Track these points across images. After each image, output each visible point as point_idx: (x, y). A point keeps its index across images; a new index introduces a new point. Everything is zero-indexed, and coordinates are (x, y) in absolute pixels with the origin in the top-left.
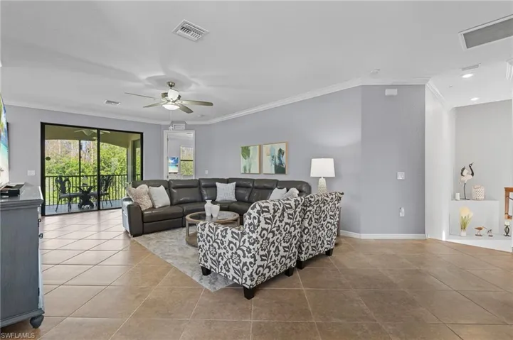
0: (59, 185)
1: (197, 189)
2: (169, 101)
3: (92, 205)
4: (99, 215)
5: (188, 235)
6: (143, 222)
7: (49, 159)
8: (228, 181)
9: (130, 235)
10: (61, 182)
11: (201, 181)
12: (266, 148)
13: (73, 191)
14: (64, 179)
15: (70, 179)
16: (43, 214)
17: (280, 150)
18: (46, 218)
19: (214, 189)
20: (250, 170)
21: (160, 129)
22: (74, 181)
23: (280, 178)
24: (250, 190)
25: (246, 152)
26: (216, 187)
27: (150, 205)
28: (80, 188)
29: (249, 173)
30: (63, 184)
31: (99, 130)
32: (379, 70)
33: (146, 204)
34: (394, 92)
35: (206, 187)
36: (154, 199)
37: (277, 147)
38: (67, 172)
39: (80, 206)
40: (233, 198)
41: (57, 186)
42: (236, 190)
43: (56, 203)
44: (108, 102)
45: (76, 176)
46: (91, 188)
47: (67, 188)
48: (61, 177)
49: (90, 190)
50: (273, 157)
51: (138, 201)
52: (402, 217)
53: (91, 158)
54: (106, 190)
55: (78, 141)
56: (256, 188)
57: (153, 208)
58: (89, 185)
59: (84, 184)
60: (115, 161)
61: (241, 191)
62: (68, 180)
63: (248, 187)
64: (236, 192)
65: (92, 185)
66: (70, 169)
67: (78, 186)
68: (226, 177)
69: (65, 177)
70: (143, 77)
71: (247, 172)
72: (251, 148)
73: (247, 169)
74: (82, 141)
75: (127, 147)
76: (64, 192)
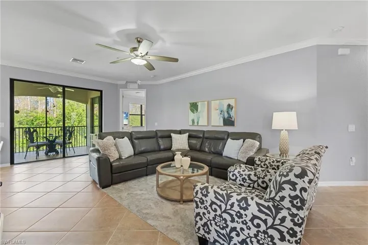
0: (28, 136)
1: (155, 139)
2: (137, 56)
3: (57, 152)
4: (64, 161)
5: (158, 186)
6: (112, 173)
7: (17, 112)
8: (180, 132)
9: (98, 186)
10: (30, 134)
11: (157, 132)
12: (214, 104)
13: (41, 141)
14: (32, 130)
15: (38, 129)
16: (12, 162)
17: (229, 105)
18: (15, 166)
19: (169, 139)
20: (198, 123)
21: (116, 88)
22: (41, 131)
23: (230, 129)
24: (201, 140)
25: (194, 107)
26: (170, 137)
27: (117, 156)
28: (46, 138)
29: (198, 125)
30: (31, 134)
31: (64, 87)
32: (343, 28)
33: (113, 156)
34: (347, 51)
35: (162, 137)
36: (121, 150)
37: (225, 103)
38: (35, 123)
39: (47, 154)
40: (187, 147)
41: (26, 137)
42: (188, 140)
43: (25, 150)
44: (75, 60)
45: (43, 128)
46: (56, 137)
47: (35, 138)
48: (29, 128)
49: (55, 139)
50: (222, 111)
51: (106, 152)
52: (353, 166)
53: (54, 113)
54: (69, 139)
55: (45, 98)
56: (207, 138)
57: (120, 158)
58: (54, 135)
59: (50, 134)
60: (74, 115)
61: (193, 141)
62: (36, 131)
63: (200, 138)
64: (188, 142)
65: (57, 135)
66: (38, 121)
67: (45, 136)
68: (179, 129)
69: (33, 128)
70: (114, 30)
71: (196, 124)
72: (199, 105)
73: (196, 122)
74: (48, 98)
75: (86, 103)
76: (32, 141)
